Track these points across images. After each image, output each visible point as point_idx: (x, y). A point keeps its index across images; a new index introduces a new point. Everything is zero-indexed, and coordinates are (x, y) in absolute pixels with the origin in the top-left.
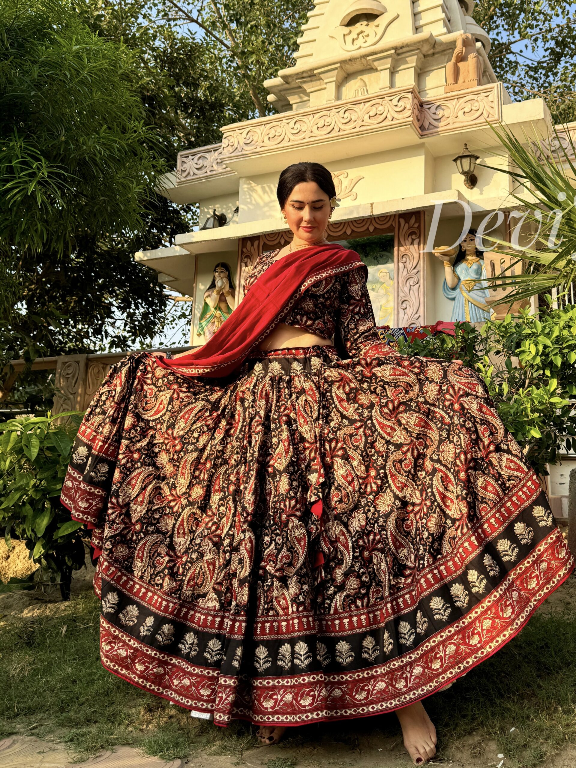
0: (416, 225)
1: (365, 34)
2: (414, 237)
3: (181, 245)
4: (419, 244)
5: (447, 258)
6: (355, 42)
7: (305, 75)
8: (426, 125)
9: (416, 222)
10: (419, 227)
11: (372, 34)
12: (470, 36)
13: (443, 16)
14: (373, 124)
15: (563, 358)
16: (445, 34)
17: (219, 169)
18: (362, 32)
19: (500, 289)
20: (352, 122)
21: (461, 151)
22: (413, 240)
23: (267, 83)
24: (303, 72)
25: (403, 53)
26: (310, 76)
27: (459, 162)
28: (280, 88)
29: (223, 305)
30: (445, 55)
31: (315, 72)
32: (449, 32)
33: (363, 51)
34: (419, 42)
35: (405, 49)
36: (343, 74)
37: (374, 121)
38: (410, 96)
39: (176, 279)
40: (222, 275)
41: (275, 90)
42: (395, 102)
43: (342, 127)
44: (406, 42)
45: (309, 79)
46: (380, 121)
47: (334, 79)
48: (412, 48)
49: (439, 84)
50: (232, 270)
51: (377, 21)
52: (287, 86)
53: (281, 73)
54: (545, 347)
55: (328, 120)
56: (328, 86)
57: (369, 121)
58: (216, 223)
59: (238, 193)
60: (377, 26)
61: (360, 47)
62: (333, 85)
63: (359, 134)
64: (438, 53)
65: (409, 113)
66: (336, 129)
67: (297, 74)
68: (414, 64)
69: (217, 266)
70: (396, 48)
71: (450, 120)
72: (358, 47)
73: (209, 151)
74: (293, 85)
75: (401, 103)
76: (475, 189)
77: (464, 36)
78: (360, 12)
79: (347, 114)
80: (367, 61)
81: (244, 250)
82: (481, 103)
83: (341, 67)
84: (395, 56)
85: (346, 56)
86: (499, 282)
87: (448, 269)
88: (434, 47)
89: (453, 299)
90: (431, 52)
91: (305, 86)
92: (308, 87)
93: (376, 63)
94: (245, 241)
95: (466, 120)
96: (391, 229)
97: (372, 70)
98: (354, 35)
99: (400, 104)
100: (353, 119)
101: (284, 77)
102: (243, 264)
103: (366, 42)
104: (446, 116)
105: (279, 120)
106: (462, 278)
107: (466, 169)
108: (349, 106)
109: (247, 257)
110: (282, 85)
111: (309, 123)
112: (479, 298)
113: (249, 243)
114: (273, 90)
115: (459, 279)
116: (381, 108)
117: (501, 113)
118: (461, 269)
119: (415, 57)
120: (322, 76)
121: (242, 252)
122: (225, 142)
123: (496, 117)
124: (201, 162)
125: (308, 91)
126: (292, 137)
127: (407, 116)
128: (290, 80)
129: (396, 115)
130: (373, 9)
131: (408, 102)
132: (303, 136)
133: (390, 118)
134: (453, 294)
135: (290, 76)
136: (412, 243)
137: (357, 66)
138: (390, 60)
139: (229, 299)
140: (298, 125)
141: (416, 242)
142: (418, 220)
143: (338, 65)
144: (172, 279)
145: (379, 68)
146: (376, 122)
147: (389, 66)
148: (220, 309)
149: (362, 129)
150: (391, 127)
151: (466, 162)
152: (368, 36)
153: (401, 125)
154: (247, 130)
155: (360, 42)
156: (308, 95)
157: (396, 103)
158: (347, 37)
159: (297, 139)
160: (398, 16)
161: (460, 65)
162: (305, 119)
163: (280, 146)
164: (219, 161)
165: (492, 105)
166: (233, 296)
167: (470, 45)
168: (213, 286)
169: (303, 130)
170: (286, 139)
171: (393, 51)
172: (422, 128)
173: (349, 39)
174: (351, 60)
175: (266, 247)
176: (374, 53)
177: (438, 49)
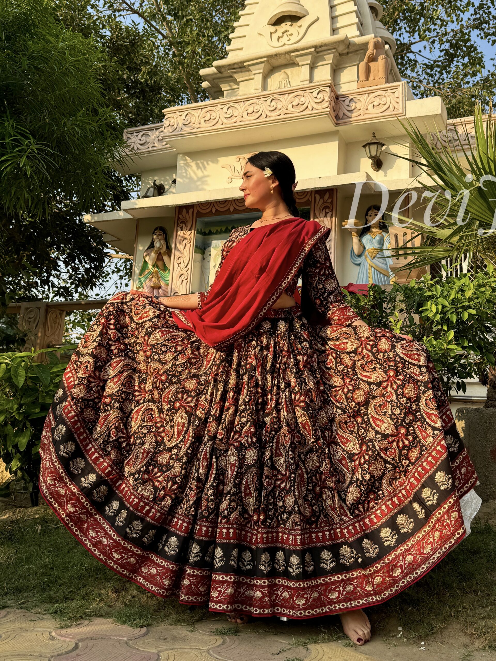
0: (330, 201)
1: (289, 33)
2: (327, 210)
3: (126, 210)
4: (331, 217)
5: (355, 230)
6: (281, 39)
7: (236, 66)
8: (341, 115)
9: (329, 198)
10: (332, 202)
11: (295, 34)
12: (380, 40)
13: (357, 20)
14: (296, 112)
15: (457, 316)
17: (159, 146)
18: (286, 31)
19: (402, 258)
20: (277, 110)
21: (370, 139)
22: (326, 213)
23: (203, 72)
24: (234, 64)
25: (321, 51)
26: (240, 68)
27: (367, 148)
28: (213, 77)
29: (160, 263)
30: (357, 54)
31: (245, 64)
32: (362, 35)
33: (287, 48)
34: (336, 43)
35: (323, 48)
36: (269, 67)
37: (297, 110)
38: (328, 89)
39: (119, 239)
40: (160, 237)
41: (209, 78)
42: (315, 94)
43: (269, 114)
44: (324, 42)
45: (239, 70)
46: (301, 110)
47: (262, 71)
48: (329, 47)
49: (351, 79)
50: (168, 233)
51: (300, 22)
52: (220, 75)
53: (215, 63)
54: (444, 307)
55: (257, 107)
56: (256, 77)
57: (292, 109)
58: (156, 192)
59: (176, 167)
60: (300, 27)
61: (285, 44)
62: (260, 76)
63: (284, 120)
64: (352, 52)
65: (327, 104)
66: (264, 115)
67: (229, 65)
68: (331, 61)
69: (156, 229)
70: (315, 47)
71: (361, 112)
72: (282, 44)
73: (151, 129)
74: (225, 74)
75: (320, 96)
76: (380, 171)
77: (375, 40)
78: (286, 14)
79: (273, 103)
80: (290, 57)
81: (180, 216)
82: (388, 99)
83: (268, 61)
84: (315, 54)
85: (272, 51)
86: (401, 252)
87: (355, 240)
88: (348, 47)
89: (359, 265)
90: (345, 51)
91: (236, 76)
92: (238, 77)
93: (298, 59)
94: (181, 208)
95: (375, 112)
96: (308, 203)
97: (293, 64)
98: (279, 34)
100: (279, 107)
101: (218, 68)
102: (179, 229)
103: (289, 40)
104: (358, 108)
105: (214, 105)
106: (367, 248)
107: (374, 154)
108: (275, 96)
109: (183, 222)
110: (216, 74)
111: (240, 109)
112: (381, 265)
113: (184, 210)
114: (207, 78)
115: (364, 248)
116: (303, 99)
117: (404, 107)
118: (366, 239)
119: (332, 55)
120: (250, 68)
121: (179, 218)
122: (166, 122)
123: (401, 111)
124: (144, 138)
125: (238, 80)
126: (225, 121)
127: (325, 107)
128: (223, 70)
129: (315, 106)
130: (296, 12)
131: (326, 95)
132: (234, 120)
133: (310, 107)
134: (359, 260)
135: (223, 66)
136: (326, 216)
137: (282, 61)
138: (310, 57)
139: (165, 258)
140: (230, 111)
141: (329, 214)
142: (331, 196)
143: (265, 59)
144: (115, 239)
145: (300, 64)
147: (309, 62)
148: (157, 266)
149: (286, 116)
150: (311, 116)
151: (374, 149)
152: (291, 35)
153: (319, 114)
154: (186, 112)
155: (284, 40)
156: (238, 84)
157: (316, 96)
158: (273, 35)
159: (230, 122)
160: (318, 19)
161: (371, 64)
162: (237, 105)
163: (214, 127)
164: (160, 138)
165: (398, 100)
166: (170, 256)
167: (380, 48)
168: (152, 246)
169: (235, 115)
170: (220, 122)
171: (313, 49)
172: (337, 117)
173: (275, 36)
174: (277, 55)
175: (199, 215)
176: (297, 50)
177: (352, 49)
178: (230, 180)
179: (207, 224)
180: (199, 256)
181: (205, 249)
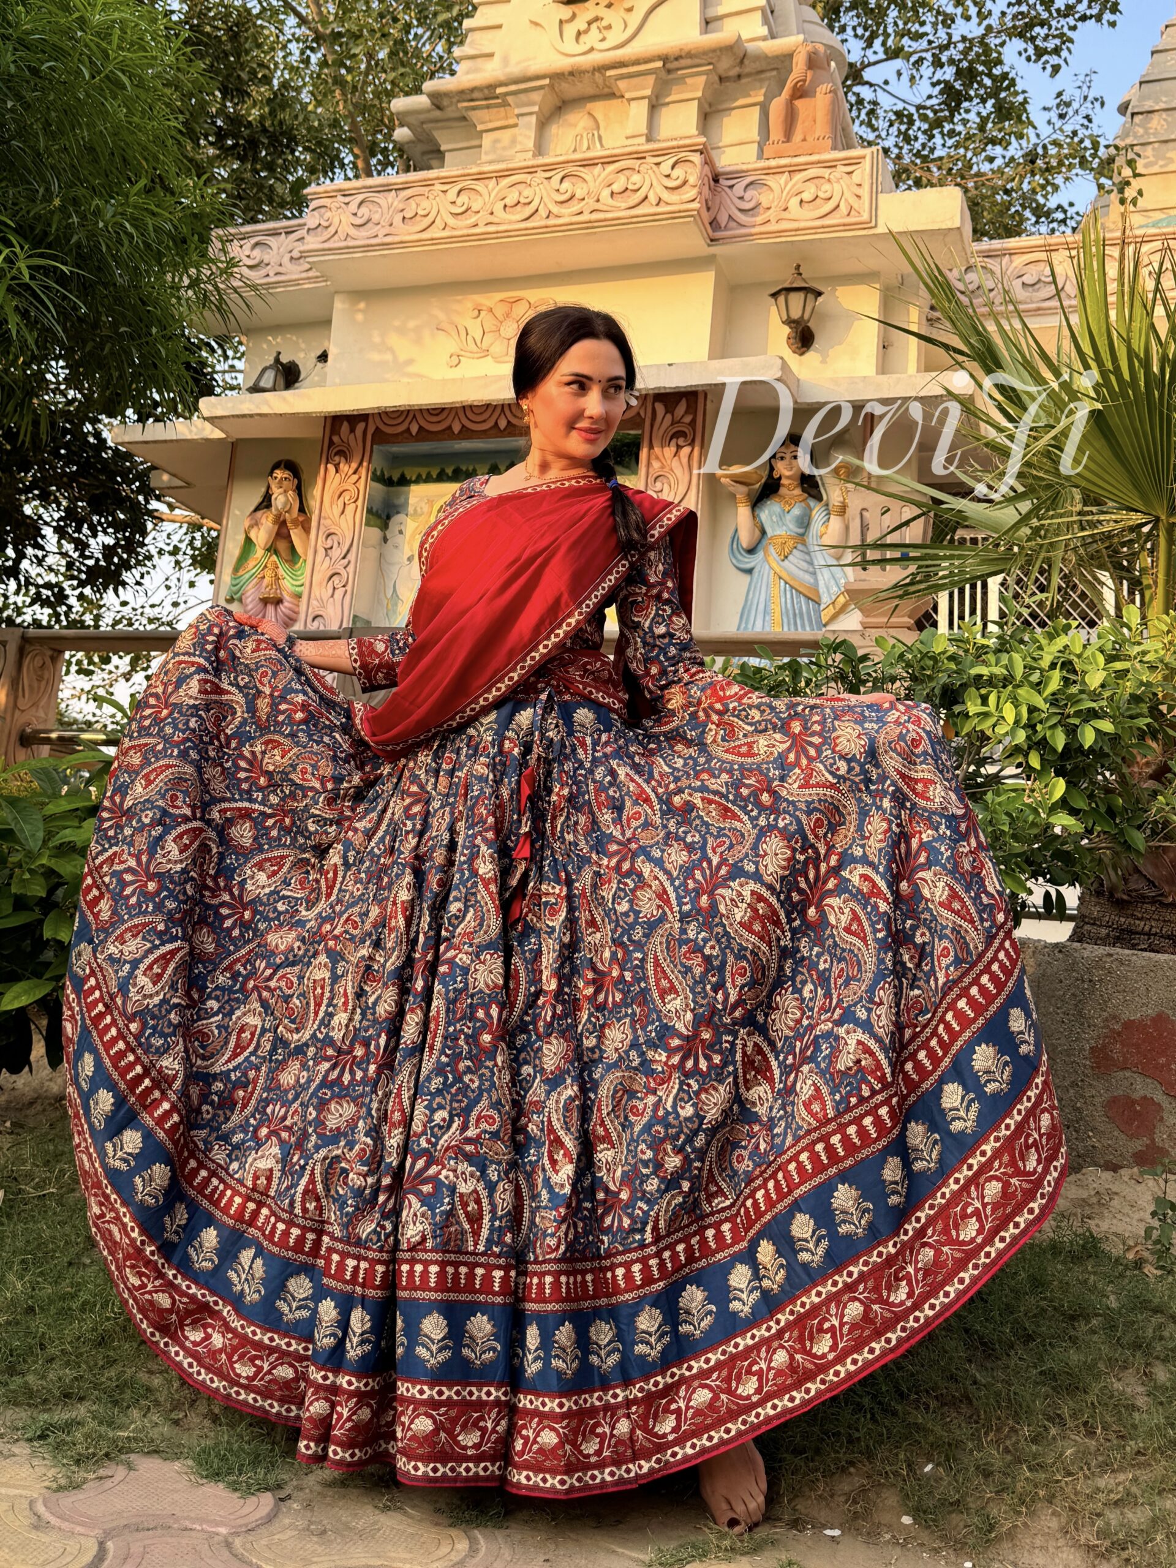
0: (688, 419)
1: (604, 23)
2: (681, 441)
3: (210, 419)
4: (691, 457)
5: (743, 489)
6: (583, 38)
7: (476, 95)
8: (723, 219)
9: (687, 412)
10: (693, 422)
11: (618, 26)
12: (821, 49)
14: (619, 209)
15: (1067, 734)
16: (764, 39)
17: (294, 271)
18: (597, 19)
20: (574, 202)
21: (788, 278)
22: (679, 447)
23: (399, 104)
24: (473, 90)
25: (679, 69)
26: (486, 98)
27: (782, 299)
28: (422, 117)
29: (282, 546)
30: (761, 81)
31: (499, 90)
32: (773, 36)
33: (596, 58)
34: (714, 51)
35: (683, 62)
36: (553, 101)
37: (621, 203)
38: (696, 158)
39: (188, 484)
40: (285, 484)
41: (411, 119)
42: (666, 167)
43: (555, 209)
44: (686, 48)
45: (484, 103)
46: (632, 203)
47: (536, 109)
48: (697, 61)
49: (744, 137)
50: (304, 477)
52: (437, 114)
53: (428, 86)
54: (1032, 710)
55: (527, 192)
56: (522, 121)
57: (610, 201)
58: (281, 382)
59: (327, 323)
60: (630, 9)
61: (592, 49)
62: (533, 119)
63: (589, 225)
64: (749, 75)
65: (692, 193)
66: (543, 212)
67: (462, 92)
68: (699, 94)
69: (277, 466)
70: (665, 59)
71: (771, 214)
72: (587, 48)
73: (275, 233)
74: (450, 112)
75: (678, 172)
76: (809, 356)
77: (810, 48)
79: (566, 185)
80: (605, 78)
81: (336, 439)
82: (836, 187)
83: (551, 86)
84: (663, 74)
85: (562, 63)
86: (871, 555)
87: (743, 512)
88: (742, 62)
89: (750, 571)
90: (734, 72)
91: (474, 116)
92: (482, 118)
93: (622, 85)
94: (336, 422)
95: (802, 217)
96: (637, 421)
97: (612, 95)
98: (580, 24)
99: (676, 173)
100: (579, 195)
101: (434, 96)
102: (331, 467)
103: (603, 39)
104: (765, 204)
105: (428, 184)
106: (770, 532)
107: (796, 314)
108: (570, 169)
109: (340, 453)
110: (428, 111)
111: (488, 194)
113: (345, 426)
114: (407, 118)
116: (636, 178)
117: (874, 208)
118: (770, 512)
119: (703, 79)
120: (510, 99)
121: (331, 443)
122: (310, 218)
123: (865, 217)
124: (257, 253)
125: (479, 128)
126: (451, 221)
127: (689, 199)
128: (445, 102)
129: (666, 196)
131: (693, 173)
132: (473, 220)
133: (652, 198)
135: (447, 95)
136: (677, 454)
137: (583, 87)
138: (651, 80)
139: (296, 535)
140: (464, 198)
141: (686, 450)
142: (692, 409)
143: (547, 81)
144: (179, 483)
145: (627, 95)
146: (624, 205)
147: (648, 92)
148: (276, 552)
149: (595, 216)
150: (655, 218)
151: (796, 302)
152: (609, 27)
153: (673, 215)
154: (360, 197)
155: (593, 37)
156: (479, 135)
157: (668, 171)
158: (566, 27)
159: (461, 226)
161: (799, 104)
162: (479, 186)
163: (424, 235)
164: (296, 254)
165: (859, 191)
167: (821, 68)
168: (265, 504)
169: (475, 208)
170: (439, 223)
171: (660, 64)
172: (714, 224)
173: (570, 30)
174: (574, 74)
175: (380, 437)
176: (622, 64)
177: (749, 67)
178: (455, 360)
179: (396, 460)
180: (375, 533)
181: (389, 517)
